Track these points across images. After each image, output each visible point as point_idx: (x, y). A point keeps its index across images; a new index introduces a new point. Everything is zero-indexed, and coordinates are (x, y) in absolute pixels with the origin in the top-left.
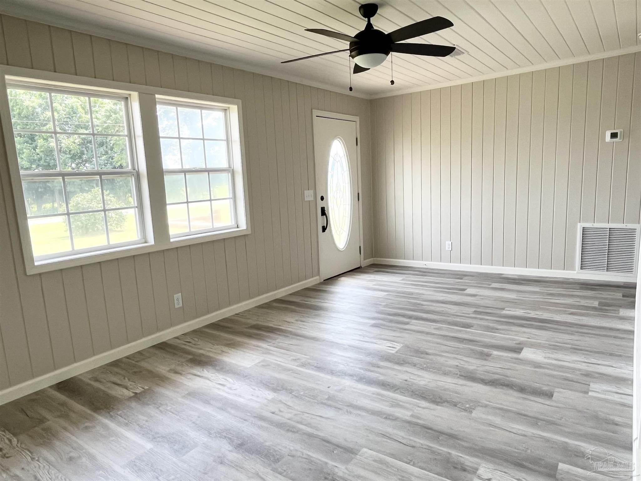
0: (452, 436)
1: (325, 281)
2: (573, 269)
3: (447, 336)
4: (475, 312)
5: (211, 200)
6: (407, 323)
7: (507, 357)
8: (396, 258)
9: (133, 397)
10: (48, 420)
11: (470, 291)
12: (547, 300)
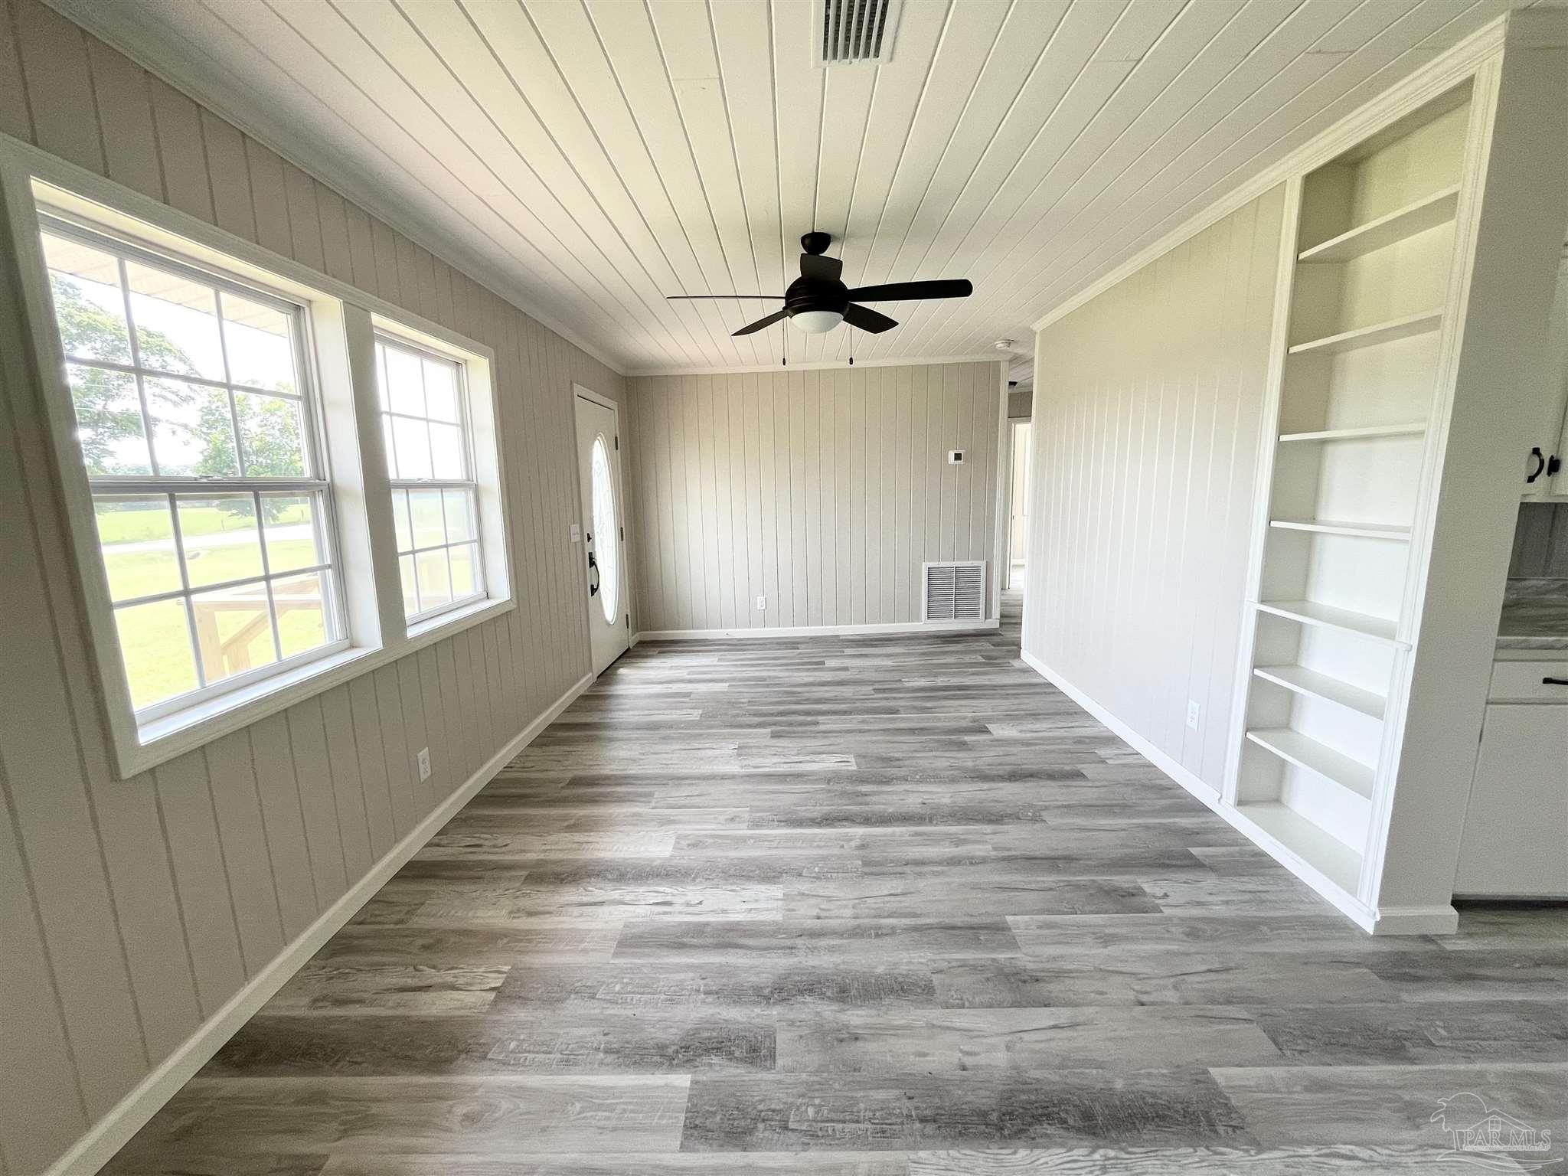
0: (1069, 859)
1: (600, 679)
2: (918, 620)
3: (888, 730)
4: (877, 691)
5: (447, 546)
6: (817, 723)
7: (985, 741)
8: (665, 628)
9: (495, 1002)
10: (326, 1157)
11: (830, 663)
12: (930, 662)
